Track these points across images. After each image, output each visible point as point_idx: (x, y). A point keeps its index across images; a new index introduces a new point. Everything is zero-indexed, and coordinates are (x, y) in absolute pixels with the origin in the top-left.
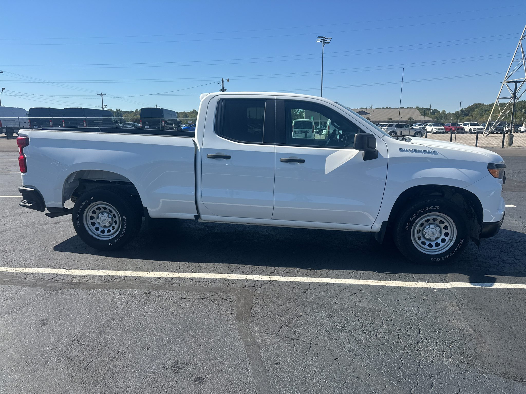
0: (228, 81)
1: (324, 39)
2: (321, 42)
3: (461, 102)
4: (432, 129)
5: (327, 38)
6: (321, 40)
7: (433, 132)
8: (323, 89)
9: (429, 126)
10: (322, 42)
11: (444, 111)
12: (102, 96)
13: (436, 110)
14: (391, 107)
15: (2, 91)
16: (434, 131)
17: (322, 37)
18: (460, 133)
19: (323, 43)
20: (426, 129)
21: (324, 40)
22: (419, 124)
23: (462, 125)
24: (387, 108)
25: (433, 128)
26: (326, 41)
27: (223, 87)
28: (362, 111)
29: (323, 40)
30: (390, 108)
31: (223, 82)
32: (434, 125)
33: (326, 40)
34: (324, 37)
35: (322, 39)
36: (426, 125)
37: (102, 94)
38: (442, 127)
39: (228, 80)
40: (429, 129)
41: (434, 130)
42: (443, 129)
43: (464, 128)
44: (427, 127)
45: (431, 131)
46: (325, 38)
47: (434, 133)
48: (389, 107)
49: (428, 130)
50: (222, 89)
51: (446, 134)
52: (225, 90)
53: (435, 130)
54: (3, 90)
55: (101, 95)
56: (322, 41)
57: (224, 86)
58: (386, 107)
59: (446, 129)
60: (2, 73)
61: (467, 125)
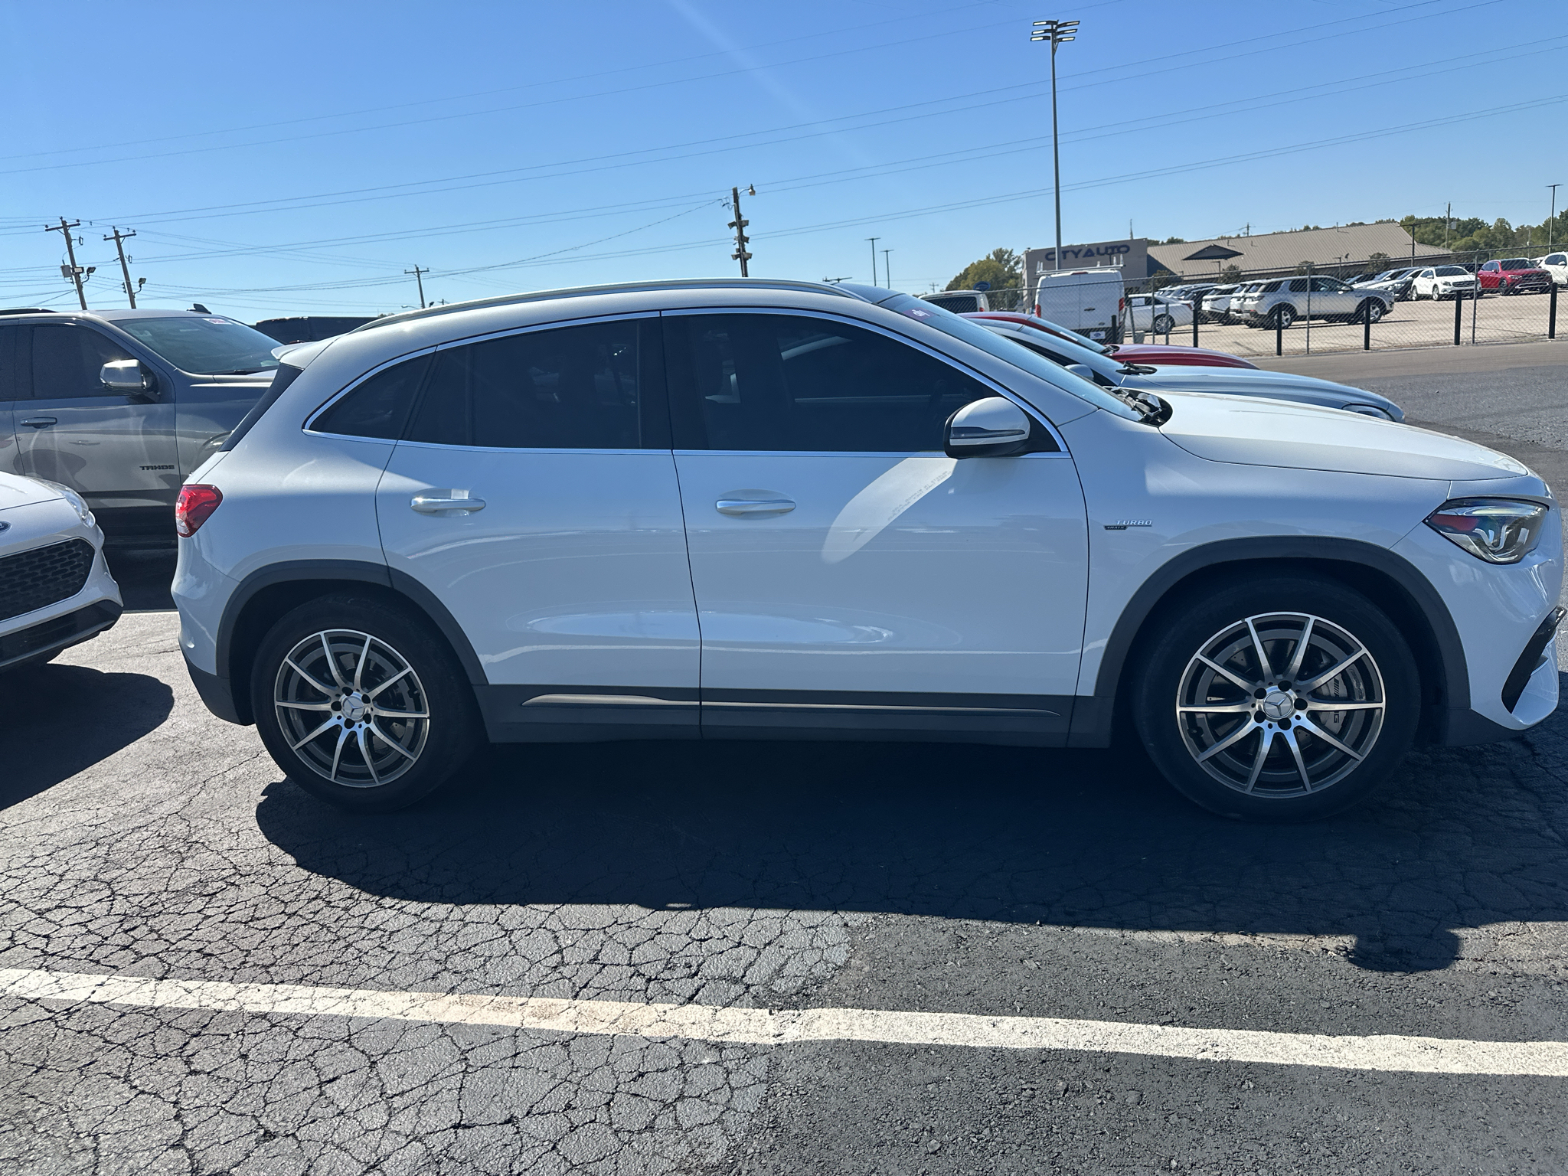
0: (753, 193)
1: (1055, 26)
2: (1046, 38)
3: (1554, 186)
4: (1435, 286)
5: (1065, 25)
6: (1046, 31)
7: (1437, 296)
8: (1060, 189)
9: (1425, 275)
10: (1048, 38)
11: (1502, 221)
12: (419, 277)
13: (1476, 220)
14: (1319, 226)
15: (140, 286)
16: (1441, 293)
17: (1048, 23)
18: (1536, 289)
19: (1054, 41)
20: (1415, 286)
21: (1055, 32)
22: (1393, 271)
23: (1543, 263)
24: (1307, 228)
25: (1439, 281)
26: (1063, 32)
27: (739, 216)
28: (1215, 246)
29: (1052, 31)
30: (1316, 228)
31: (736, 200)
32: (1440, 273)
33: (1059, 30)
34: (1055, 23)
35: (1049, 27)
36: (1415, 275)
37: (417, 269)
38: (1471, 277)
39: (750, 190)
40: (1423, 285)
41: (1441, 287)
42: (1470, 283)
43: (1548, 272)
44: (1417, 282)
45: (1431, 293)
46: (1059, 23)
47: (1441, 298)
48: (1315, 225)
49: (1421, 290)
50: (735, 220)
51: (1486, 298)
52: (744, 223)
53: (1446, 287)
54: (142, 285)
55: (416, 274)
56: (1050, 35)
57: (742, 212)
58: (1302, 228)
59: (1484, 280)
60: (135, 235)
61: (1560, 263)
